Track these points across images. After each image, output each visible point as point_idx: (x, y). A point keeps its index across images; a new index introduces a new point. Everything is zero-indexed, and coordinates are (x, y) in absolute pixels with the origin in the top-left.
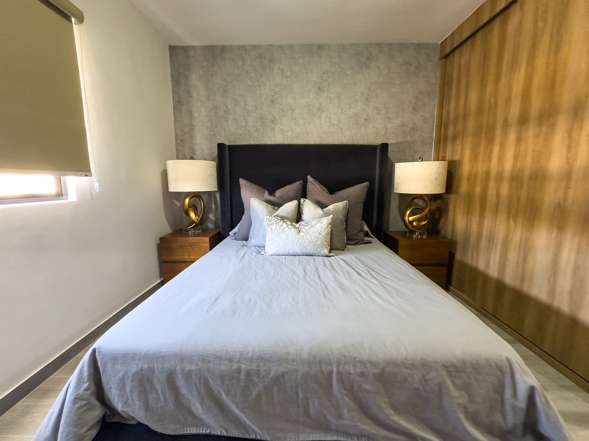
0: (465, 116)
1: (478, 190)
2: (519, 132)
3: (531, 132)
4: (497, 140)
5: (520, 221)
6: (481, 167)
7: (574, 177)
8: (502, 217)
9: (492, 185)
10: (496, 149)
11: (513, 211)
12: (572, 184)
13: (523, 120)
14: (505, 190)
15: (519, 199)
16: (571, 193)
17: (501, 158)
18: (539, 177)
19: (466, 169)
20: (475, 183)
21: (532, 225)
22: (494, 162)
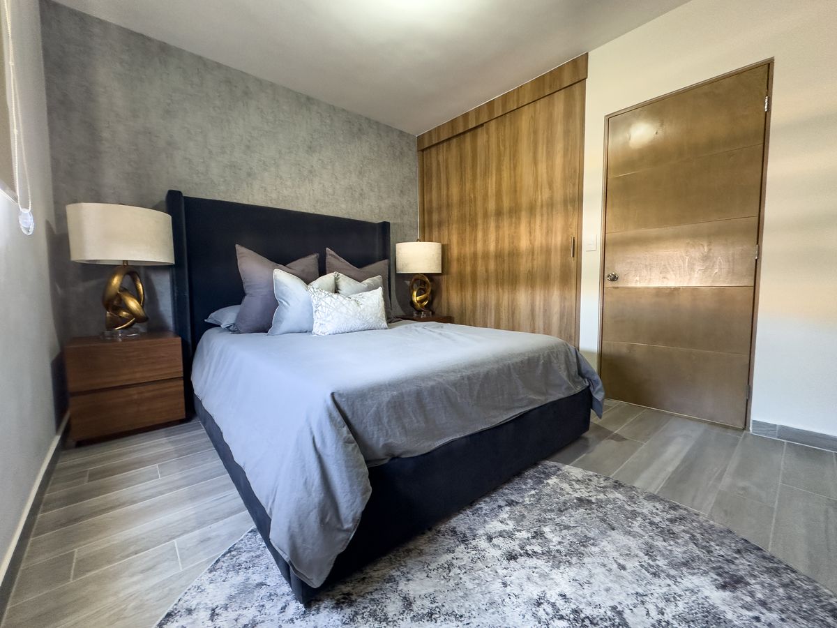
0: (449, 206)
1: (468, 269)
2: (497, 221)
3: (506, 223)
4: (480, 227)
5: (506, 287)
6: (468, 250)
7: (536, 253)
8: (493, 287)
9: (480, 262)
10: (480, 235)
11: (500, 282)
12: (535, 257)
13: (499, 213)
14: (492, 266)
15: (503, 271)
16: (535, 262)
17: (485, 241)
18: (514, 254)
19: (455, 251)
20: (464, 263)
21: (515, 289)
22: (480, 245)
